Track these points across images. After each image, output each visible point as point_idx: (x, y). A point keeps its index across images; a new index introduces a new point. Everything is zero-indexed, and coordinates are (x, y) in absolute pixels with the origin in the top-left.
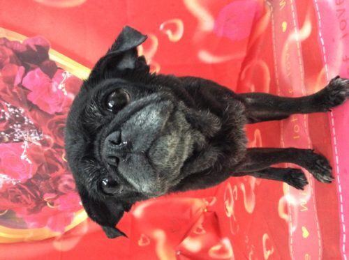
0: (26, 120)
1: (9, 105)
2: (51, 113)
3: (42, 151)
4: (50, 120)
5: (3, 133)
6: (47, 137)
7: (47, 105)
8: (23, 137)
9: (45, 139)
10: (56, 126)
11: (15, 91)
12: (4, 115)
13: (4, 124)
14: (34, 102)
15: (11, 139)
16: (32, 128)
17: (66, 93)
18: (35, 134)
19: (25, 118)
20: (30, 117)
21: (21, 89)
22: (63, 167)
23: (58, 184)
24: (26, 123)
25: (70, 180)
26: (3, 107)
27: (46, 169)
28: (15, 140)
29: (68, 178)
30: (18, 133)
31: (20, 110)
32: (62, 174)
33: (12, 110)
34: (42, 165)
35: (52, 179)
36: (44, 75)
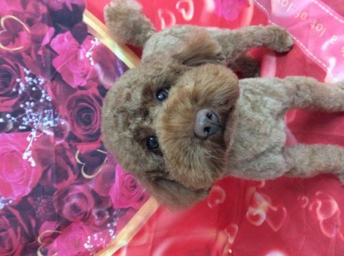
0: (43, 96)
1: (28, 72)
2: (74, 87)
3: (53, 146)
4: (71, 96)
5: (8, 116)
6: (63, 123)
7: (71, 75)
8: (32, 123)
9: (60, 126)
10: (76, 106)
11: (40, 52)
12: (18, 87)
13: (14, 101)
14: (58, 69)
15: (16, 125)
16: (48, 108)
17: (92, 63)
18: (50, 117)
19: (43, 92)
20: (49, 90)
21: (48, 51)
22: (74, 174)
23: (63, 204)
24: (41, 100)
25: (81, 195)
26: (20, 75)
27: (52, 174)
28: (21, 128)
29: (78, 192)
30: (28, 117)
31: (39, 79)
32: (72, 184)
33: (30, 79)
34: (48, 168)
35: (58, 194)
36: (74, 39)
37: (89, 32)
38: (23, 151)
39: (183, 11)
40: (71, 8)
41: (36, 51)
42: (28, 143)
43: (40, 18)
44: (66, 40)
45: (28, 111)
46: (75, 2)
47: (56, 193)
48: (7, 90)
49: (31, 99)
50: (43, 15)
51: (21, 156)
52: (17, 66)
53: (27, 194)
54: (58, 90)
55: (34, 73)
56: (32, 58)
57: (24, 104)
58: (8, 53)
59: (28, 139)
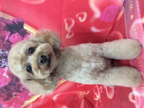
8: (5, 65)
11: (5, 43)
21: (8, 42)
23: (20, 88)
27: (15, 80)
28: (1, 67)
30: (4, 63)
31: (6, 52)
33: (2, 52)
36: (20, 36)
37: (27, 32)
38: (3, 74)
39: (80, 18)
40: (17, 23)
41: (3, 43)
42: (5, 71)
43: (3, 28)
44: (16, 36)
45: (3, 62)
46: (19, 21)
47: (17, 85)
49: (4, 58)
50: (4, 27)
51: (3, 75)
53: (7, 85)
55: (3, 50)
56: (1, 45)
57: (1, 60)
59: (5, 70)
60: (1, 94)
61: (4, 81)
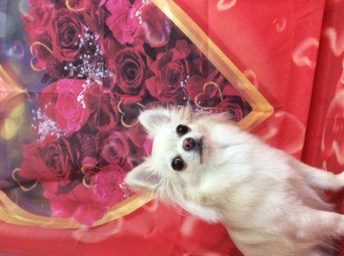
0: (97, 50)
1: (87, 29)
2: (123, 42)
3: (101, 94)
4: (119, 52)
5: (71, 65)
6: (111, 75)
7: (121, 33)
8: (88, 73)
9: (108, 77)
10: (123, 61)
11: (97, 13)
12: (79, 42)
13: (75, 53)
14: (111, 28)
15: (76, 73)
16: (100, 61)
17: (140, 22)
18: (101, 69)
19: (97, 47)
20: (102, 46)
21: (103, 10)
22: (115, 121)
23: (104, 145)
24: (96, 54)
25: (118, 141)
26: (81, 31)
27: (97, 117)
28: (79, 75)
29: (116, 137)
30: (85, 67)
31: (95, 36)
32: (112, 130)
33: (88, 35)
34: (95, 112)
35: (99, 135)
38: (78, 95)
41: (94, 12)
42: (83, 89)
45: (86, 62)
48: (71, 43)
49: (88, 52)
51: (76, 98)
52: (79, 24)
53: (77, 130)
54: (109, 45)
55: (92, 30)
56: (91, 17)
57: (83, 56)
58: (74, 14)
59: (84, 86)
60: (58, 159)
61: (74, 118)
